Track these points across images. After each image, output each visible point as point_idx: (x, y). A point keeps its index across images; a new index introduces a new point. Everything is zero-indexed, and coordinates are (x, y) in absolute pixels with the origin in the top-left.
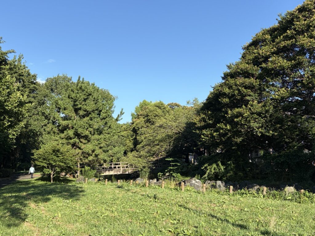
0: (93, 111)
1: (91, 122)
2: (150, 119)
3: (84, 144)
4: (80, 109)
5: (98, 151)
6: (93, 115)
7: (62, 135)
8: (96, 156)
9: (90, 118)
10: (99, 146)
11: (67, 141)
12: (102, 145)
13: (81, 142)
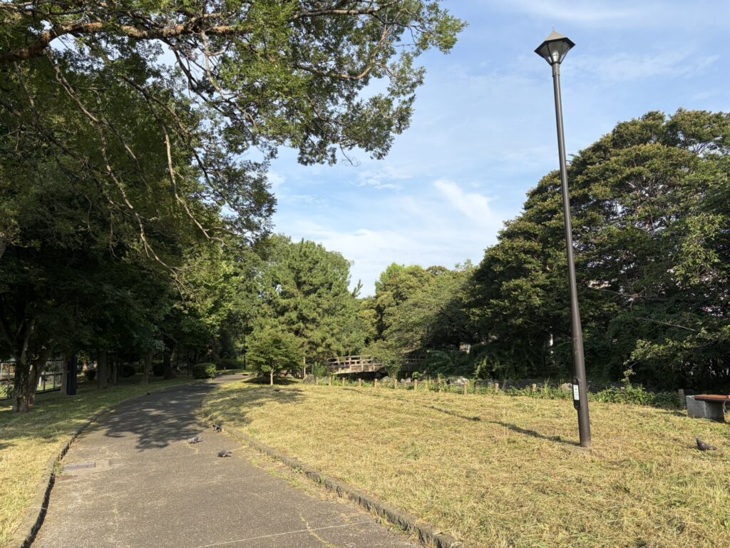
0: (322, 285)
1: (320, 300)
2: (401, 293)
4: (304, 282)
5: (329, 340)
6: (322, 290)
7: (282, 319)
8: (328, 346)
9: (319, 294)
10: (331, 333)
11: (288, 327)
13: (307, 328)
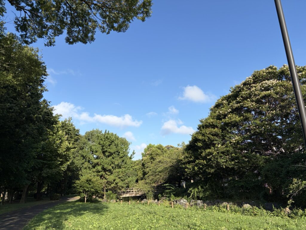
0: (114, 153)
1: (113, 160)
2: (153, 157)
3: (109, 175)
4: (106, 151)
5: (117, 180)
6: (114, 155)
7: (94, 170)
8: (116, 184)
9: (112, 157)
10: (118, 177)
11: (97, 174)
12: (120, 176)
13: (107, 174)
